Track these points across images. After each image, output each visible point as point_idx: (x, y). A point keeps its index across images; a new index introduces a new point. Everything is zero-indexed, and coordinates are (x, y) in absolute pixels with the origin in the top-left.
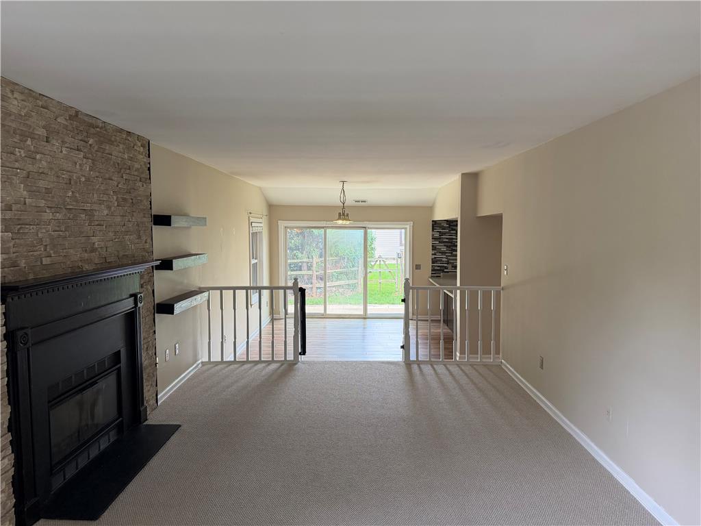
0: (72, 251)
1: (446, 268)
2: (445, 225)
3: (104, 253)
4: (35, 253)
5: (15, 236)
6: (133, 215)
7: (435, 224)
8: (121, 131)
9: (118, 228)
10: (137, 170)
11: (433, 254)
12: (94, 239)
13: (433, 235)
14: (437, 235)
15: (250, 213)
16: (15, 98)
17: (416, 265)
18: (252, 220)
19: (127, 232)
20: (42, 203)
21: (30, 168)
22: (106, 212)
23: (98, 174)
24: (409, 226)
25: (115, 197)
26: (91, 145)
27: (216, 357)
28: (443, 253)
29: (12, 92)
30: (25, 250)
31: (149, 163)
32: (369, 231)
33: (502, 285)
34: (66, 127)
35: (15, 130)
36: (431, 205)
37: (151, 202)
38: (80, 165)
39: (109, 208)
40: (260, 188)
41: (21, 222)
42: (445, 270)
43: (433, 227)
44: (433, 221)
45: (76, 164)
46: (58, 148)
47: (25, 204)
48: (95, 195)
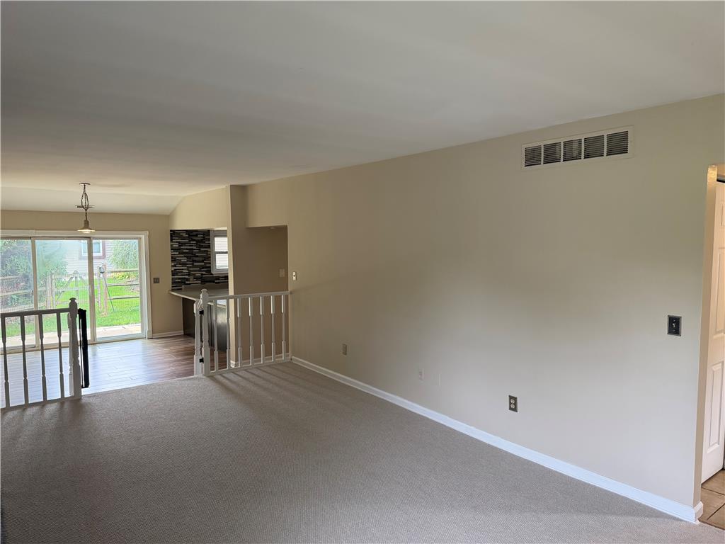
1: (188, 280)
2: (184, 235)
7: (174, 234)
11: (172, 266)
13: (171, 245)
14: (176, 245)
17: (154, 279)
24: (144, 236)
28: (184, 264)
32: (94, 241)
33: (289, 290)
36: (168, 214)
42: (187, 282)
43: (171, 236)
44: (171, 231)
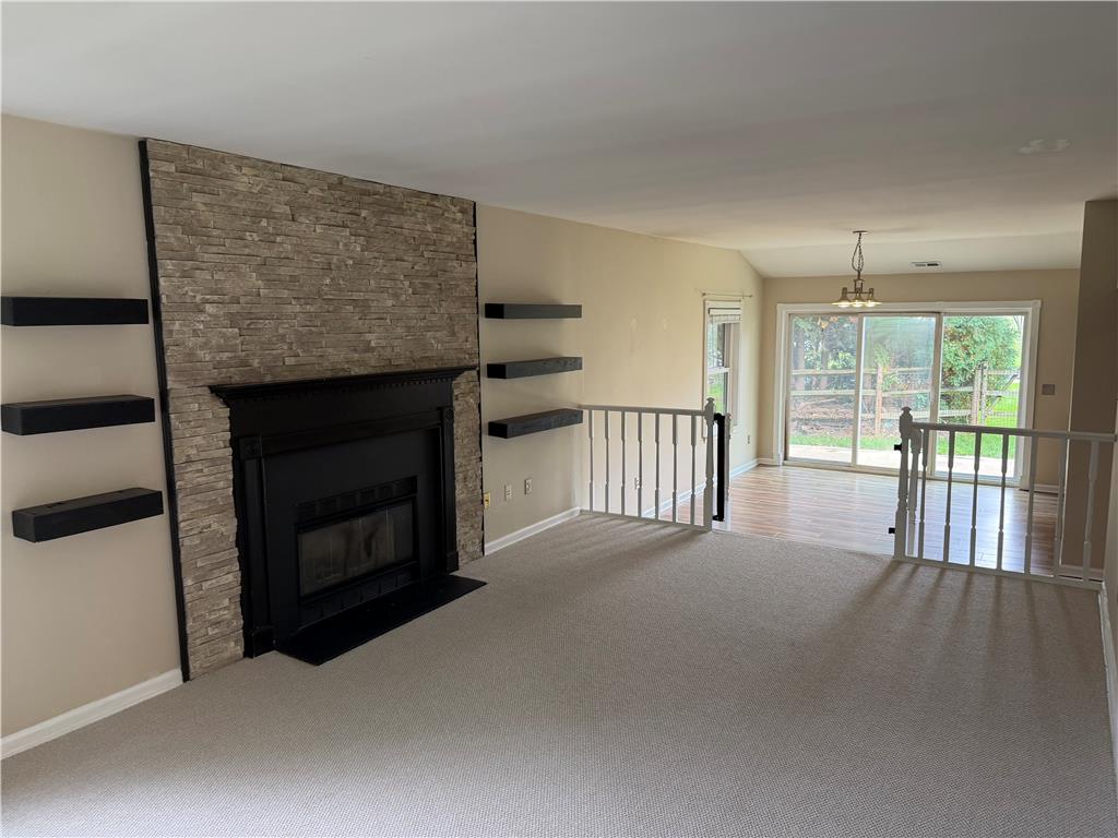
0: (331, 350)
3: (388, 353)
4: (275, 352)
5: (244, 332)
6: (441, 305)
8: (420, 194)
9: (413, 322)
10: (450, 244)
12: (369, 337)
15: (704, 294)
16: (244, 174)
17: (1044, 386)
18: (710, 304)
19: (428, 328)
20: (285, 294)
21: (266, 253)
22: (390, 303)
23: (376, 254)
24: (1032, 308)
25: (407, 283)
26: (365, 218)
27: (599, 507)
29: (239, 168)
30: (258, 348)
31: (475, 234)
32: (945, 319)
34: (322, 200)
35: (245, 211)
37: (477, 286)
38: (345, 245)
39: (396, 296)
40: (739, 252)
41: (253, 316)
45: (338, 244)
46: (308, 227)
47: (259, 295)
48: (372, 282)
